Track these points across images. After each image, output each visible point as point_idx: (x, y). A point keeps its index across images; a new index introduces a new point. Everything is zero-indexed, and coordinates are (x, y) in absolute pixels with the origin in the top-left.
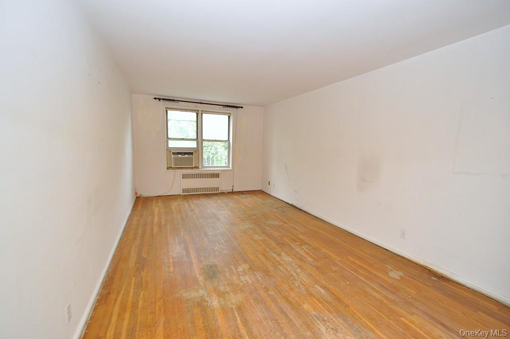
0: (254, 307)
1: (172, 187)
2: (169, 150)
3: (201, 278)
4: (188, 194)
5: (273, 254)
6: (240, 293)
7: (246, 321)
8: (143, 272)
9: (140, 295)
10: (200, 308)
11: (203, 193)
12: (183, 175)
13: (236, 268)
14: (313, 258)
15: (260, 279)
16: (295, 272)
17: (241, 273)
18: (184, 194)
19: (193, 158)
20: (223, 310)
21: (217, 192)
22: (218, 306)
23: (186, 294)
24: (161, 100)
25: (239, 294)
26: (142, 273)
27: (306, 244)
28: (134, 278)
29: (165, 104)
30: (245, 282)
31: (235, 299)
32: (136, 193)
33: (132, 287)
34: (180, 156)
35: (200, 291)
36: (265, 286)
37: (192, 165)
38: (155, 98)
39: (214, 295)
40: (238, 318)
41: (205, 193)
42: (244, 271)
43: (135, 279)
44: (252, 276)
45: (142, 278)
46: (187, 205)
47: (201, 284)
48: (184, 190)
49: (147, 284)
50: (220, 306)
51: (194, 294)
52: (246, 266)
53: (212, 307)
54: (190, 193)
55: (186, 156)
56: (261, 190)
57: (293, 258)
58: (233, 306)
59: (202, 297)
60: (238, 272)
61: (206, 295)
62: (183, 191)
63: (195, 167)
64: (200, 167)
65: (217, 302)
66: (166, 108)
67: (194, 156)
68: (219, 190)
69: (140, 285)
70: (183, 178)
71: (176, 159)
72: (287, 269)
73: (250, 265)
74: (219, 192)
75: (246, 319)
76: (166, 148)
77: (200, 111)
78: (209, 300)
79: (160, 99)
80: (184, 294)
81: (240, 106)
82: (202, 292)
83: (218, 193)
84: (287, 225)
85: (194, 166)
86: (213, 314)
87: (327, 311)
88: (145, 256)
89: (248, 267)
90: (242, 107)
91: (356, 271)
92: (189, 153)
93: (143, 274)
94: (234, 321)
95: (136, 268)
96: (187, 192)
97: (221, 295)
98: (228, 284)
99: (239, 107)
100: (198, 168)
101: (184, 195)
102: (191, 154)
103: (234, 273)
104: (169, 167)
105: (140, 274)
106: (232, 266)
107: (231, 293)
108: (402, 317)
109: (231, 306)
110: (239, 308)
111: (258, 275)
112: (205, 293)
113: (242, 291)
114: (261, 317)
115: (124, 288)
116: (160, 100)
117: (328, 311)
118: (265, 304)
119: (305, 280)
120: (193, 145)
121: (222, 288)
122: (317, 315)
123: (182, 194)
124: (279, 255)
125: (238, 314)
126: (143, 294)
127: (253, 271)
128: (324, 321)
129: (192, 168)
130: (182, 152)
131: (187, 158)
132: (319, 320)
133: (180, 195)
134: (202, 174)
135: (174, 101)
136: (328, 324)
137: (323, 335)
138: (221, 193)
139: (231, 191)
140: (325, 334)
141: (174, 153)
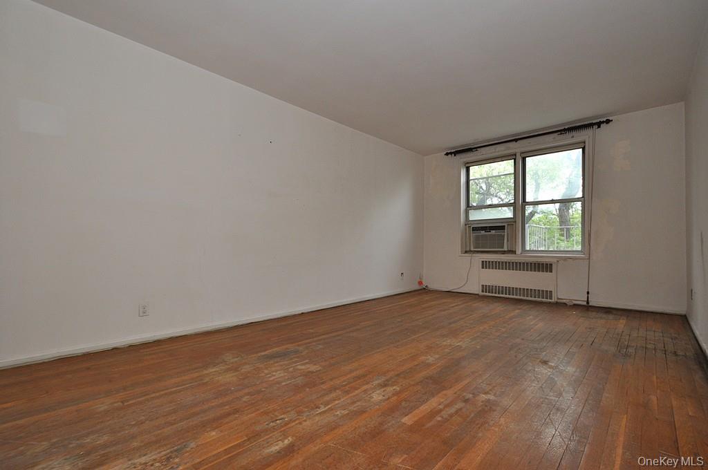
1: (467, 280)
2: (468, 223)
4: (490, 294)
11: (519, 298)
12: (483, 262)
18: (484, 293)
19: (504, 236)
21: (549, 300)
24: (457, 154)
29: (461, 158)
32: (420, 283)
34: (483, 232)
37: (503, 248)
38: (447, 154)
41: (522, 297)
48: (484, 288)
54: (494, 295)
55: (493, 232)
63: (508, 251)
64: (519, 251)
66: (467, 163)
67: (505, 233)
68: (554, 298)
70: (483, 268)
71: (477, 238)
74: (552, 301)
76: (465, 221)
77: (518, 155)
79: (454, 153)
81: (606, 119)
83: (550, 303)
85: (505, 249)
90: (607, 121)
92: (497, 227)
96: (489, 292)
99: (603, 122)
100: (513, 252)
101: (484, 296)
102: (502, 228)
104: (468, 249)
116: (455, 155)
120: (507, 213)
122: (188, 449)
123: (481, 293)
128: (168, 459)
129: (504, 252)
130: (486, 227)
131: (495, 235)
132: (171, 452)
133: (478, 295)
134: (520, 263)
135: (470, 150)
136: (157, 464)
137: (129, 460)
138: (557, 303)
139: (585, 303)
140: (130, 462)
141: (474, 229)
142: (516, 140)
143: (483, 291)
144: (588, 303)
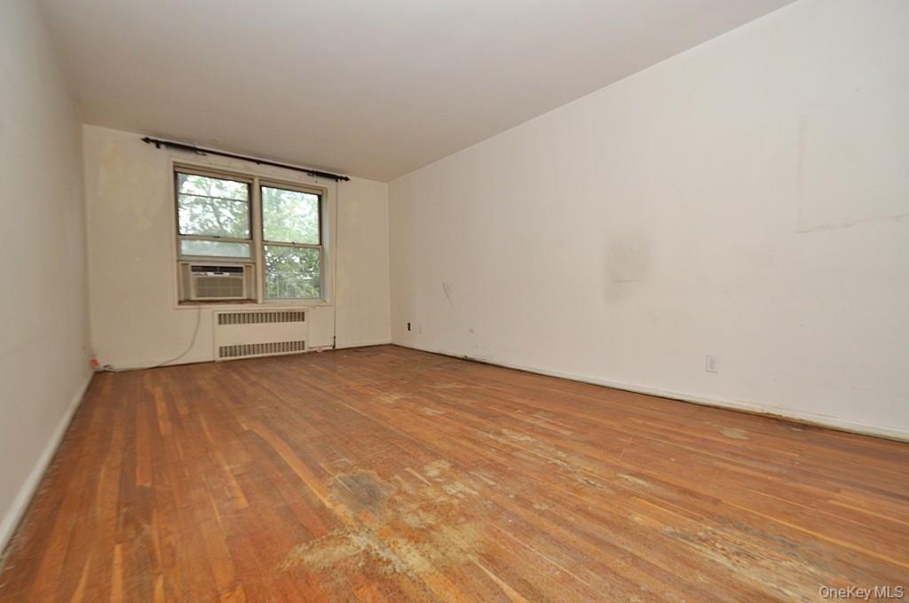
0: (525, 548)
1: (192, 344)
2: (182, 261)
3: (341, 510)
4: (233, 357)
5: (487, 435)
6: (465, 522)
7: (529, 585)
8: (150, 523)
9: (152, 589)
10: (377, 584)
11: (269, 354)
12: (220, 315)
13: (422, 472)
14: (569, 429)
15: (492, 483)
16: (557, 458)
17: (439, 480)
18: (224, 358)
19: (241, 280)
20: (446, 573)
21: (302, 351)
22: (428, 565)
23: (315, 557)
24: (162, 146)
25: (467, 526)
26: (146, 526)
27: (538, 410)
28: (118, 548)
29: (171, 156)
30: (460, 495)
31: (463, 540)
32: (94, 362)
33: (118, 573)
34: (211, 274)
35: (355, 539)
36: (516, 496)
37: (241, 295)
38: (147, 140)
39: (402, 542)
40: (505, 586)
41: (273, 354)
42: (442, 475)
43: (124, 549)
44: (472, 482)
45: (148, 541)
46: (236, 377)
47: (350, 521)
48: (223, 351)
49: (173, 554)
50: (433, 564)
51: (339, 552)
52: (444, 464)
53: (410, 574)
54: (239, 357)
55: (226, 274)
56: (391, 344)
57: (532, 436)
58: (470, 557)
59: (366, 553)
60: (430, 479)
61: (377, 547)
62: (221, 352)
63: (248, 300)
64: (260, 301)
65: (418, 556)
66: (176, 165)
67: (243, 277)
68: (306, 348)
69: (144, 563)
70: (220, 323)
71: (200, 282)
72: (536, 456)
73: (450, 462)
74: (305, 351)
75: (525, 581)
76: (175, 255)
77: (256, 180)
78: (393, 557)
79: (158, 144)
80: (308, 558)
81: (344, 176)
82: (360, 541)
83: (303, 354)
84: (478, 388)
85: (245, 297)
86: (425, 590)
87: (689, 520)
88: (148, 485)
89: (449, 465)
90: (347, 179)
91: (667, 438)
92: (233, 268)
93: (151, 530)
94: (497, 597)
95: (121, 519)
96: (231, 355)
97: (417, 536)
98: (421, 508)
99: (341, 178)
100: (255, 301)
101: (225, 362)
102: (239, 270)
103: (422, 482)
104: (182, 299)
105: (139, 530)
106: (408, 469)
107: (443, 526)
108: (830, 499)
109: (462, 559)
110: (489, 559)
111: (482, 477)
112: (370, 542)
113: (470, 518)
114: (561, 568)
115: (83, 582)
116: (158, 147)
117: (691, 518)
118: (544, 533)
119: (589, 469)
120: (243, 251)
121: (411, 521)
122: (678, 531)
123: (218, 359)
124: (500, 434)
125: (496, 573)
126: (166, 588)
127: (465, 470)
128: (704, 541)
129: (241, 302)
130: (216, 267)
131: (228, 278)
132: (692, 541)
133: (214, 362)
134: (266, 314)
135: (194, 150)
136: (718, 545)
137: (732, 571)
138: (309, 353)
139: (331, 348)
140: (735, 569)
141: (195, 269)
142: (258, 162)
143: (221, 356)
144: (334, 347)
